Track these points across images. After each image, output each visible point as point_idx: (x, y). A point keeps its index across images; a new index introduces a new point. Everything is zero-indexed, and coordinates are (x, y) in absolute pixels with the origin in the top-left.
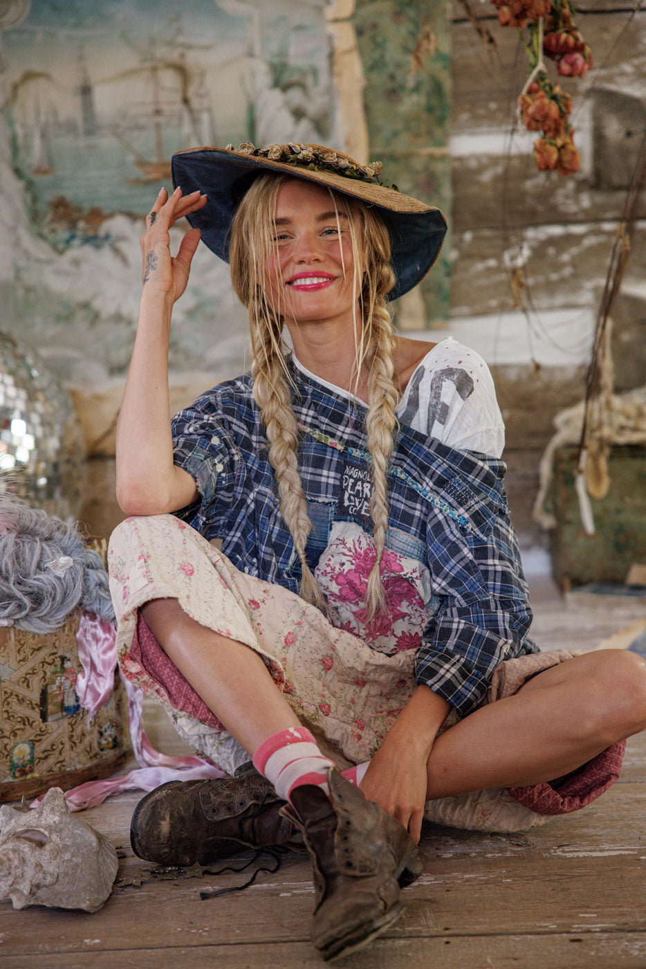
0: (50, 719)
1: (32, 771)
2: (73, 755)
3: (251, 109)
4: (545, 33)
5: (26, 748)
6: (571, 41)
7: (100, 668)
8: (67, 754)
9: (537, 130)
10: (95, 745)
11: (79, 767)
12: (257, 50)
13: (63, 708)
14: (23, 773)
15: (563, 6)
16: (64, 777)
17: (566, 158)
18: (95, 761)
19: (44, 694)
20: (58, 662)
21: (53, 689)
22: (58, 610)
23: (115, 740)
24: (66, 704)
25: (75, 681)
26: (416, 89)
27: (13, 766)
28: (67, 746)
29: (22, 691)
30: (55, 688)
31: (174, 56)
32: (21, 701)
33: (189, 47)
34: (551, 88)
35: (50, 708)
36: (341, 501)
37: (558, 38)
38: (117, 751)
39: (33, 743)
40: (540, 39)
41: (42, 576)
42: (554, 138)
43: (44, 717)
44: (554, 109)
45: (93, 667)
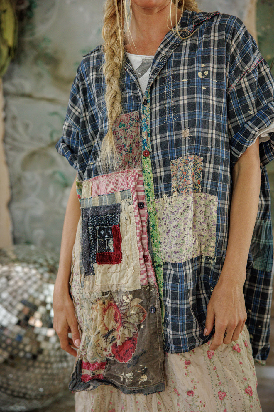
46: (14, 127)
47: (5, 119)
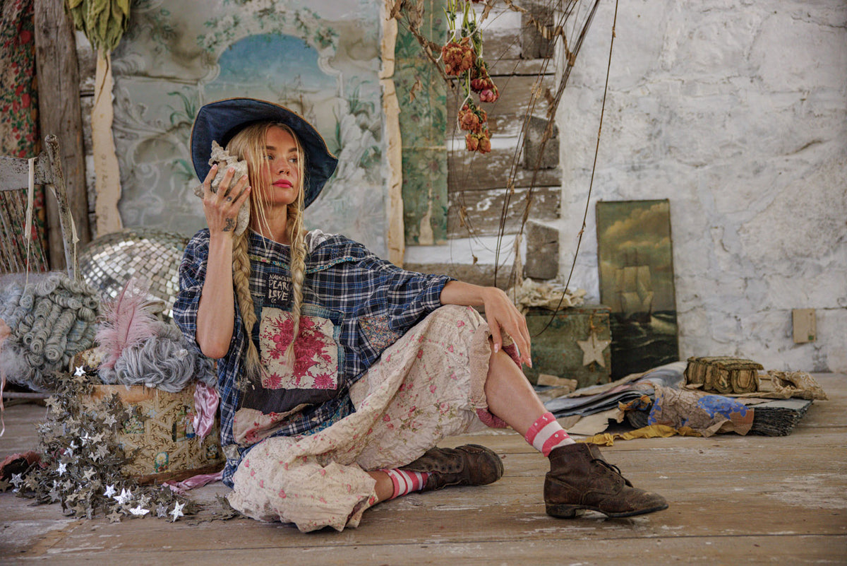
0: (178, 440)
1: (167, 468)
2: (191, 461)
3: (338, 125)
4: (471, 79)
5: (164, 456)
6: (486, 83)
7: (207, 413)
8: (187, 460)
9: (467, 129)
10: (205, 456)
11: (194, 467)
12: (342, 94)
13: (185, 434)
14: (162, 469)
15: (482, 65)
16: (185, 472)
17: (483, 144)
18: (204, 465)
19: (174, 426)
20: (183, 409)
21: (180, 424)
22: (181, 379)
23: (217, 454)
24: (187, 432)
25: (193, 420)
26: (428, 114)
27: (156, 466)
28: (188, 456)
29: (162, 424)
30: (181, 423)
31: (297, 97)
32: (161, 430)
33: (305, 92)
34: (475, 107)
35: (178, 434)
36: (267, 295)
37: (478, 82)
38: (218, 461)
39: (168, 453)
40: (469, 81)
41: (171, 360)
42: (477, 133)
43: (174, 439)
44: (476, 119)
45: (202, 412)
46: (126, 111)
47: (115, 102)
